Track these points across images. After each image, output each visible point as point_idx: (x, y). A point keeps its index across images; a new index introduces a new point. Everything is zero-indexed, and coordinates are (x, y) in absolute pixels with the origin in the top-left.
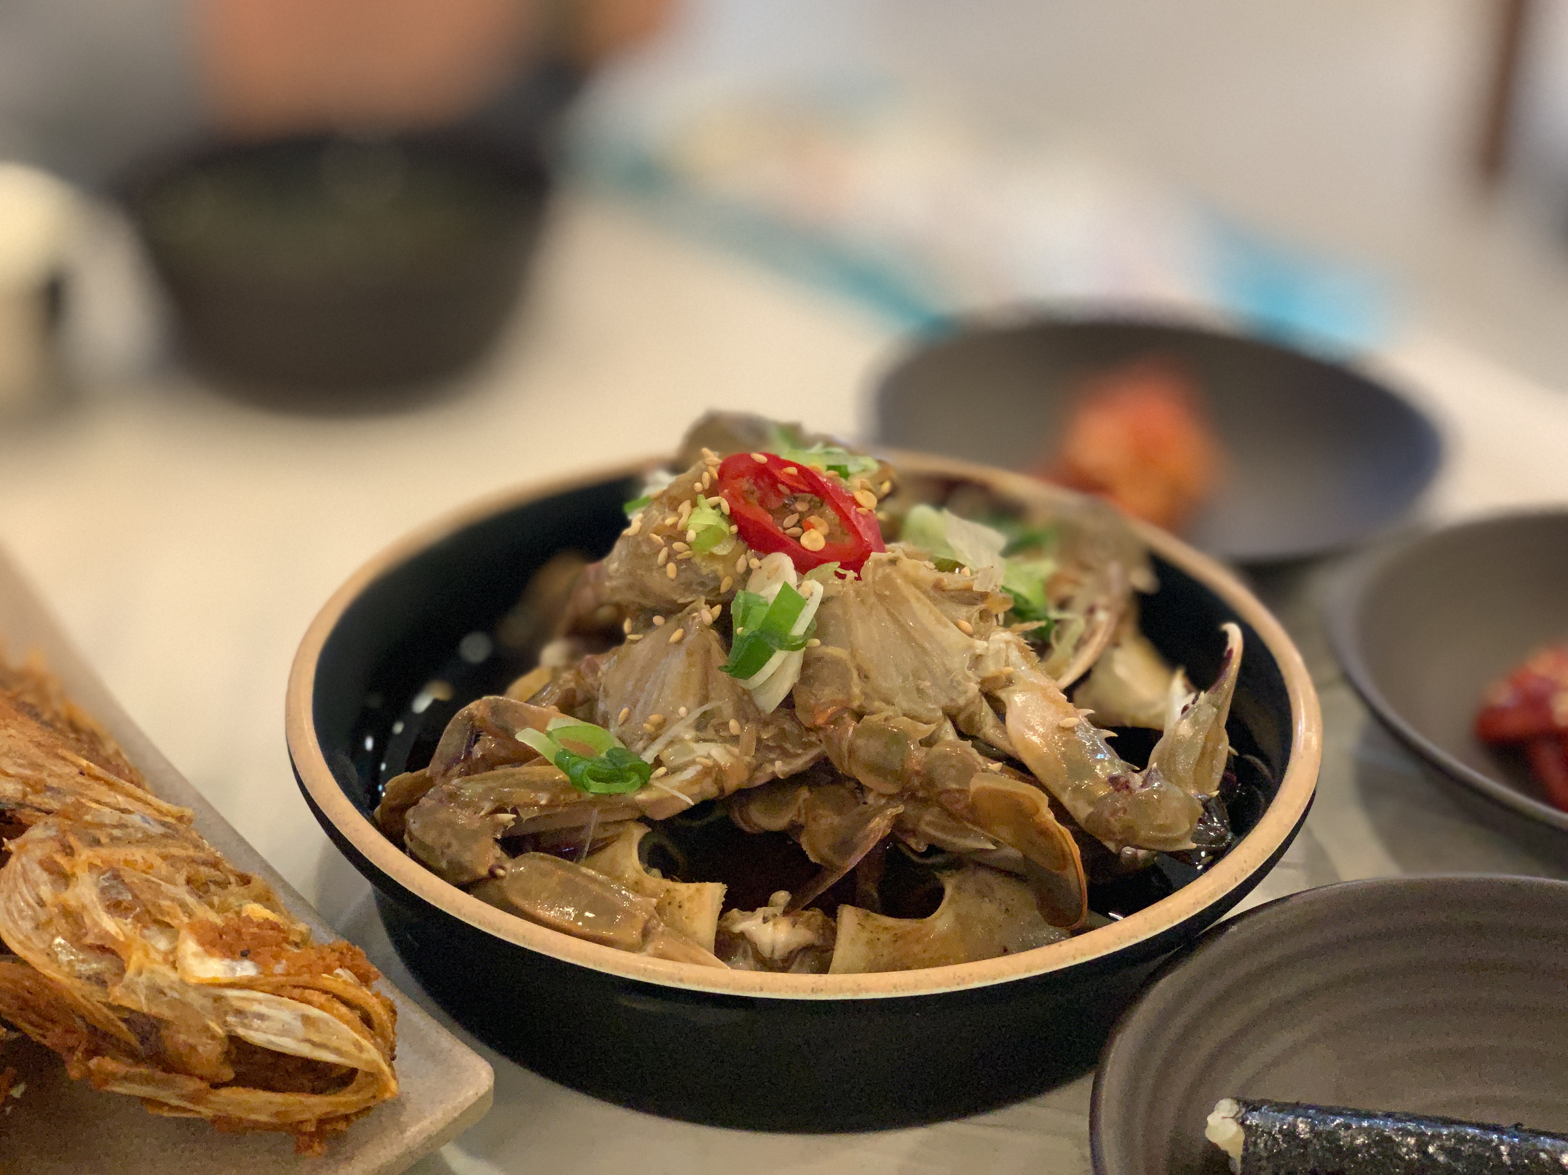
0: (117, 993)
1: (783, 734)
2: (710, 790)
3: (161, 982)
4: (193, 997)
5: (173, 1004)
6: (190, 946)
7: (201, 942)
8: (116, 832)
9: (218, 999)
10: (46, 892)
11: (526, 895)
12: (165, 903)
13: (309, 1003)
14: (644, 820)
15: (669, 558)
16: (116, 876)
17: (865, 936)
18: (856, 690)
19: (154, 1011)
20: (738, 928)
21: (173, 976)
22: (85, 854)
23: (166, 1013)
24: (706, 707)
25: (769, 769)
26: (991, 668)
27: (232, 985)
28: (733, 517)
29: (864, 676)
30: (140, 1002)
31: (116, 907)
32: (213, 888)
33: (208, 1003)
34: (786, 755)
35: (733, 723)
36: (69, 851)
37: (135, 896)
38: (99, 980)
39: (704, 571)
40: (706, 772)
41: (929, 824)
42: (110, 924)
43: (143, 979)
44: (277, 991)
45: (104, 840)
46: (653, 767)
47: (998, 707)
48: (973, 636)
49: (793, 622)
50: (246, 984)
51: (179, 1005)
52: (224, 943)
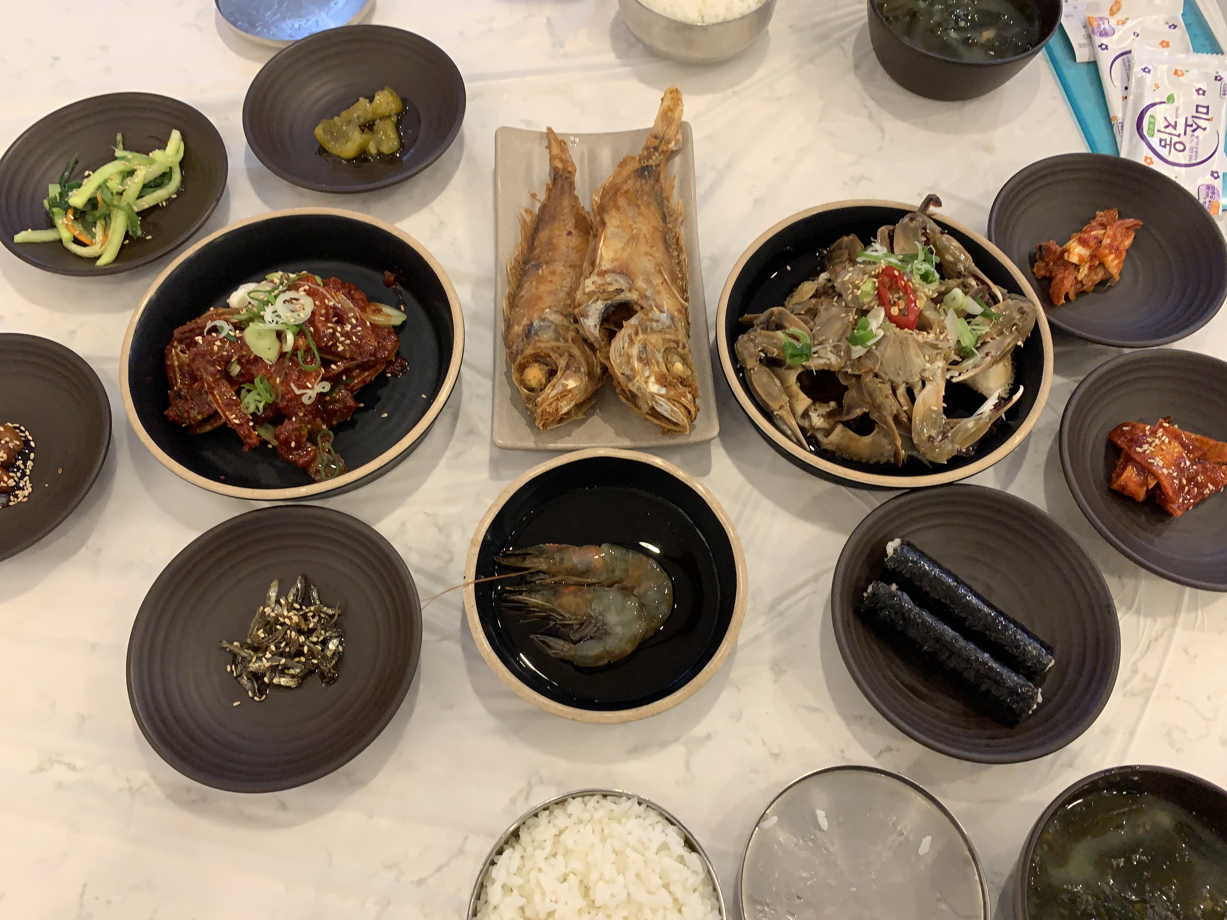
0: (630, 385)
1: (854, 364)
2: (826, 368)
3: (641, 386)
4: (647, 394)
5: (642, 393)
6: (653, 378)
7: (656, 377)
8: (655, 324)
9: (653, 397)
10: (626, 345)
11: (756, 380)
12: (653, 361)
13: (674, 404)
14: (804, 368)
15: (852, 292)
16: (645, 347)
17: (842, 435)
18: (877, 368)
20: (810, 413)
21: (645, 386)
22: (640, 334)
24: (838, 343)
25: (847, 370)
26: (926, 374)
27: (657, 394)
28: (878, 289)
29: (882, 364)
30: (634, 390)
31: (640, 359)
33: (650, 396)
35: (842, 354)
36: (637, 334)
37: (647, 355)
38: (628, 378)
39: (861, 301)
40: (828, 362)
43: (637, 384)
45: (649, 328)
46: (815, 353)
47: (924, 385)
48: (928, 362)
49: (869, 340)
50: (662, 396)
51: (644, 394)
52: (662, 380)
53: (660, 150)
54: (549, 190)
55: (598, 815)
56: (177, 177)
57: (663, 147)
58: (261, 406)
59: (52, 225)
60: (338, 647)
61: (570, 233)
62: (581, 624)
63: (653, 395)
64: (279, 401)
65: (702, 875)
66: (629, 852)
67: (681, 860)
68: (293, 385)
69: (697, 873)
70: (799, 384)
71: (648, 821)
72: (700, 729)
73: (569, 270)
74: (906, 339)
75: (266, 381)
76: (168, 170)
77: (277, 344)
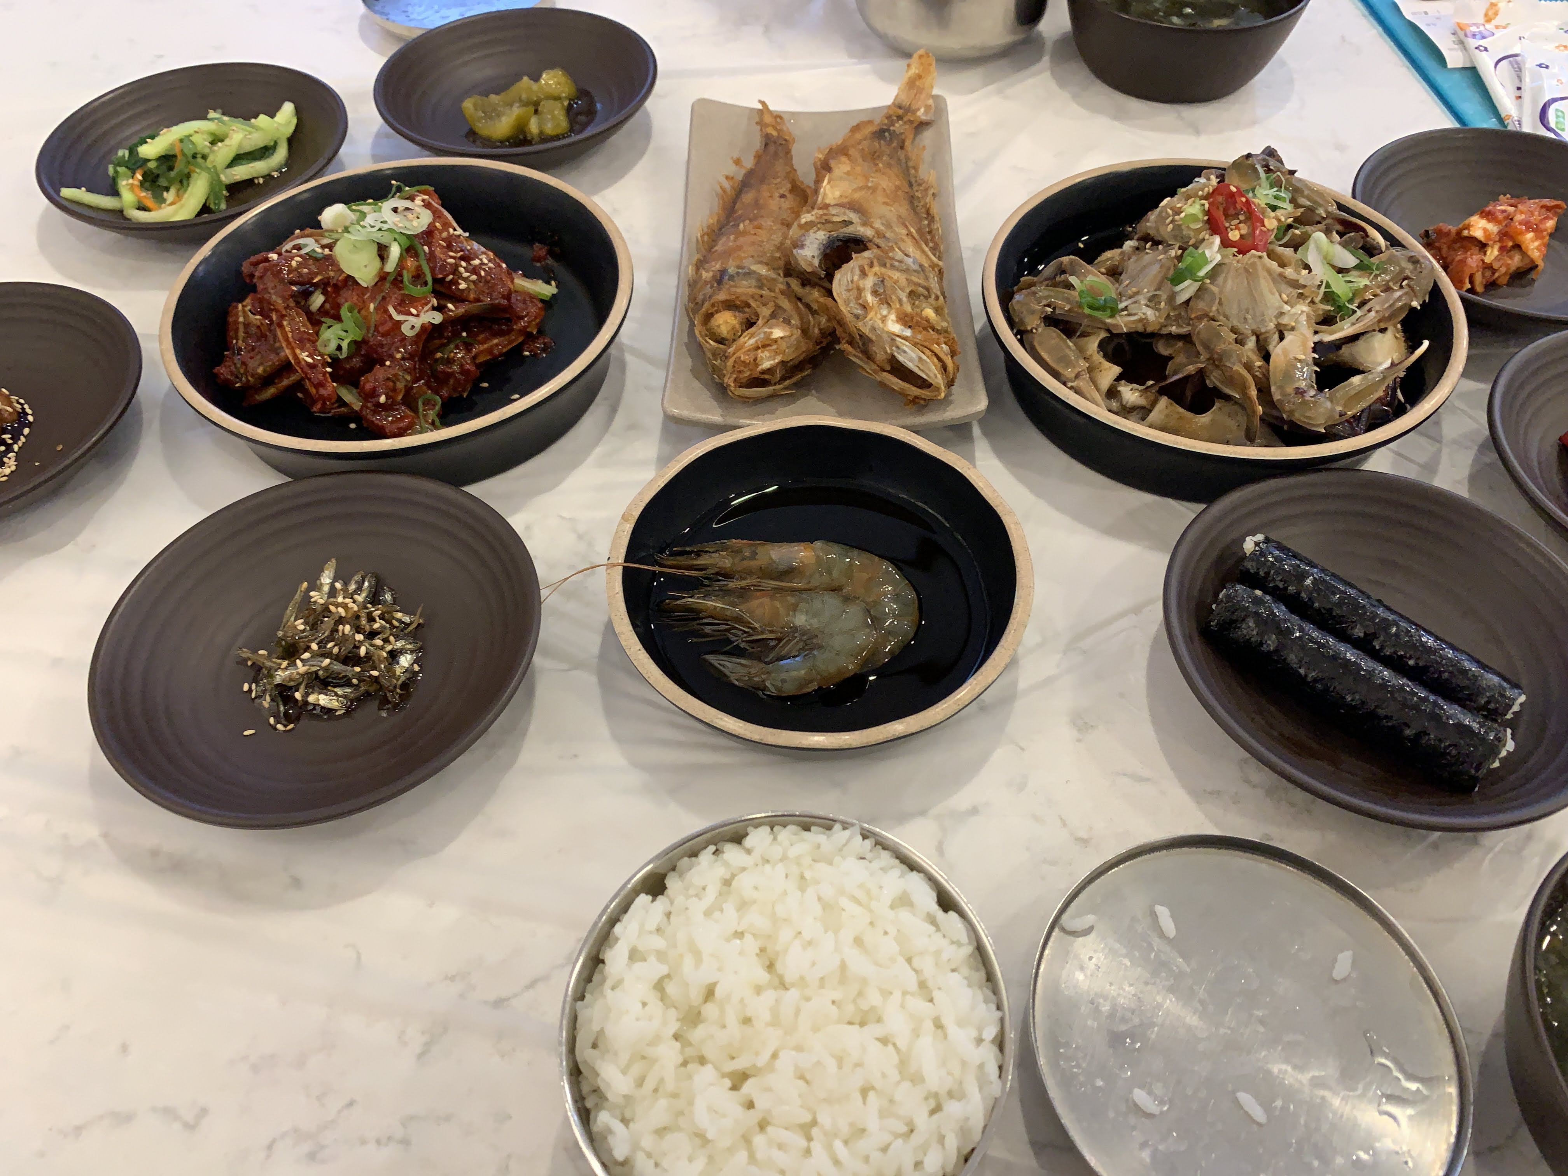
0: (860, 324)
1: (1179, 316)
2: (1140, 328)
3: (876, 325)
4: (885, 336)
5: (877, 335)
6: (893, 317)
7: (897, 317)
8: (896, 264)
9: (893, 340)
10: (856, 278)
11: (1040, 343)
12: (894, 297)
13: (924, 353)
14: (1108, 331)
15: (1172, 221)
16: (882, 281)
17: (1167, 412)
18: (1214, 308)
19: (870, 336)
20: (1120, 388)
21: (881, 325)
22: (876, 269)
23: (874, 338)
24: (1157, 293)
25: (1170, 328)
26: (1285, 320)
27: (898, 336)
28: (1208, 213)
29: (1220, 303)
30: (866, 331)
31: (875, 293)
32: (922, 298)
33: (889, 340)
34: (1179, 326)
35: (1163, 304)
36: (871, 265)
37: (885, 291)
38: (857, 317)
39: (1185, 233)
40: (1141, 320)
41: (1215, 377)
42: (870, 298)
43: (872, 322)
44: (915, 345)
45: (888, 265)
46: (1123, 310)
47: (1282, 338)
48: (1286, 303)
49: (1200, 269)
50: (905, 338)
51: (879, 336)
52: (905, 320)
53: (905, 119)
54: (758, 157)
55: (793, 852)
56: (281, 154)
57: (909, 117)
58: (345, 345)
59: (114, 192)
60: (412, 664)
61: (783, 196)
62: (780, 640)
63: (893, 336)
64: (370, 335)
65: (969, 949)
66: (844, 902)
67: (933, 921)
68: (391, 310)
69: (958, 944)
70: (1101, 353)
71: (876, 865)
72: (962, 799)
73: (779, 226)
74: (1253, 265)
75: (356, 311)
76: (272, 144)
77: (377, 263)
